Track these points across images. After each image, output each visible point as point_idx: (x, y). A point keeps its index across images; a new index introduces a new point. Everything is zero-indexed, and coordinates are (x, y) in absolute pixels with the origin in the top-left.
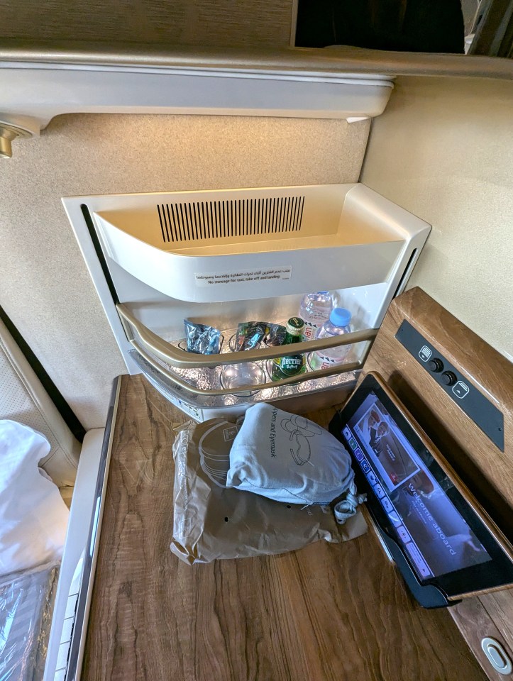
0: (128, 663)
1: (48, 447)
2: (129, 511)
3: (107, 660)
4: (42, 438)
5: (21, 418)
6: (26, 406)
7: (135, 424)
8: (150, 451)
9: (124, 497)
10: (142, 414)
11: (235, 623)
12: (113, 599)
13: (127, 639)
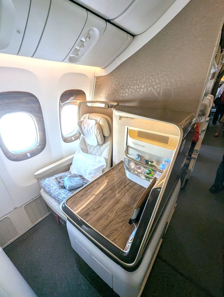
0: (91, 189)
1: (105, 167)
2: (106, 177)
3: (90, 187)
4: (105, 165)
5: (105, 159)
6: (107, 158)
7: (117, 168)
8: (115, 173)
9: (106, 175)
10: (119, 168)
11: (104, 197)
12: (96, 183)
13: (93, 187)
